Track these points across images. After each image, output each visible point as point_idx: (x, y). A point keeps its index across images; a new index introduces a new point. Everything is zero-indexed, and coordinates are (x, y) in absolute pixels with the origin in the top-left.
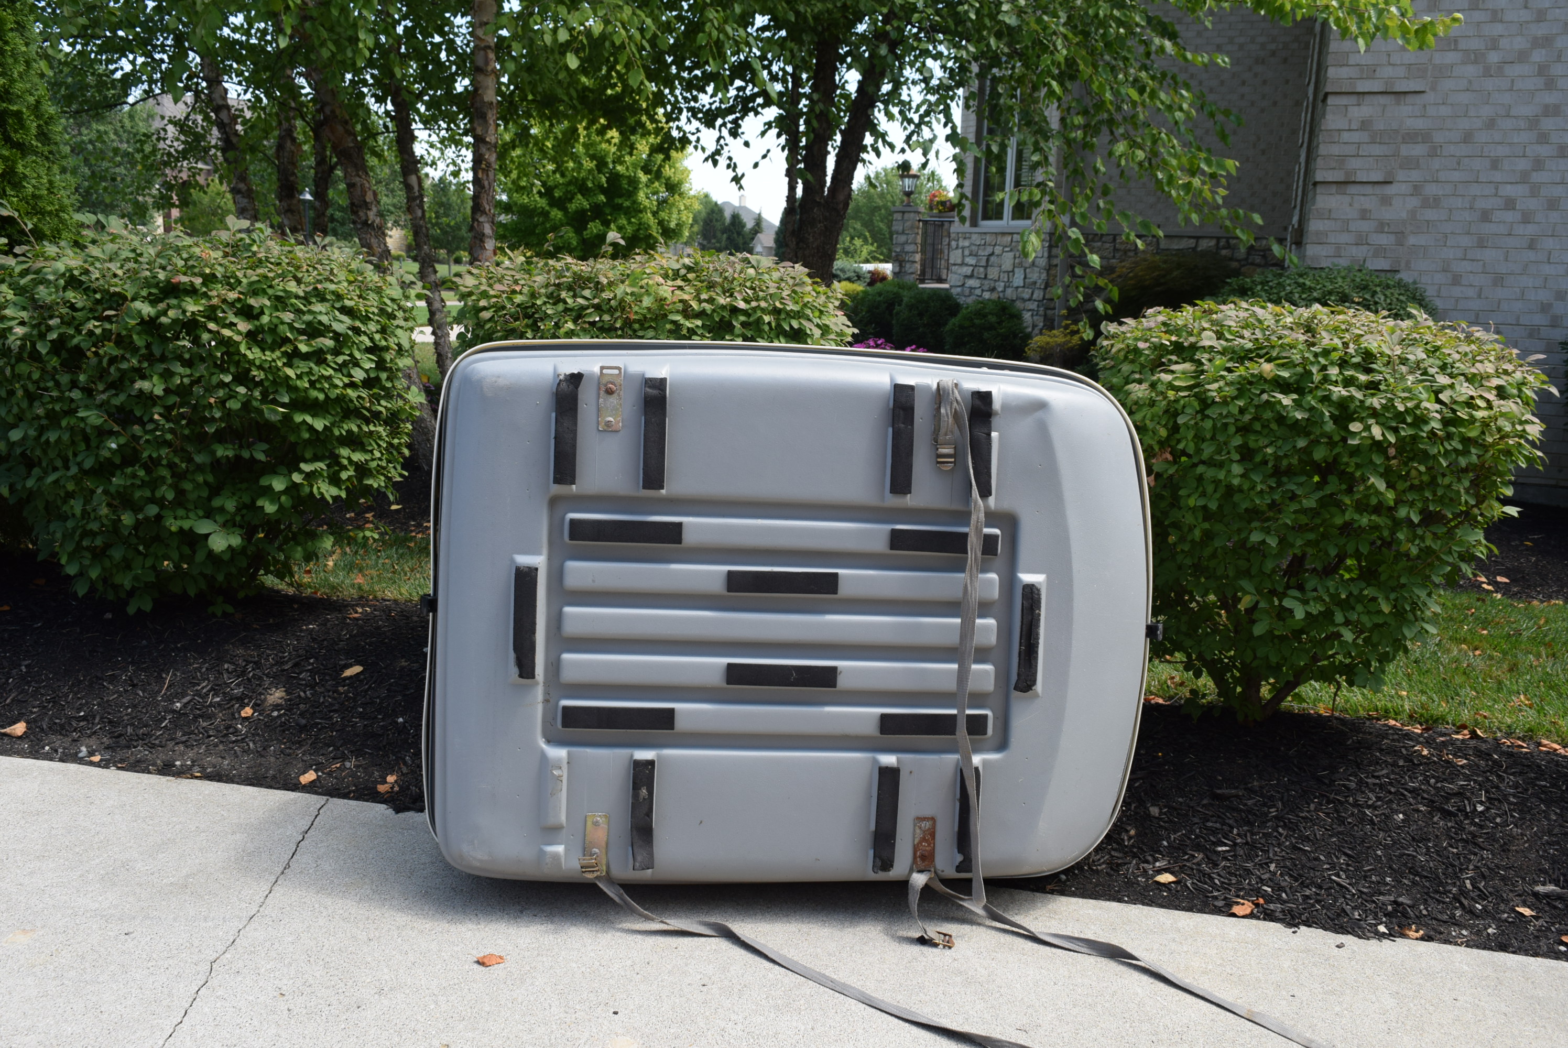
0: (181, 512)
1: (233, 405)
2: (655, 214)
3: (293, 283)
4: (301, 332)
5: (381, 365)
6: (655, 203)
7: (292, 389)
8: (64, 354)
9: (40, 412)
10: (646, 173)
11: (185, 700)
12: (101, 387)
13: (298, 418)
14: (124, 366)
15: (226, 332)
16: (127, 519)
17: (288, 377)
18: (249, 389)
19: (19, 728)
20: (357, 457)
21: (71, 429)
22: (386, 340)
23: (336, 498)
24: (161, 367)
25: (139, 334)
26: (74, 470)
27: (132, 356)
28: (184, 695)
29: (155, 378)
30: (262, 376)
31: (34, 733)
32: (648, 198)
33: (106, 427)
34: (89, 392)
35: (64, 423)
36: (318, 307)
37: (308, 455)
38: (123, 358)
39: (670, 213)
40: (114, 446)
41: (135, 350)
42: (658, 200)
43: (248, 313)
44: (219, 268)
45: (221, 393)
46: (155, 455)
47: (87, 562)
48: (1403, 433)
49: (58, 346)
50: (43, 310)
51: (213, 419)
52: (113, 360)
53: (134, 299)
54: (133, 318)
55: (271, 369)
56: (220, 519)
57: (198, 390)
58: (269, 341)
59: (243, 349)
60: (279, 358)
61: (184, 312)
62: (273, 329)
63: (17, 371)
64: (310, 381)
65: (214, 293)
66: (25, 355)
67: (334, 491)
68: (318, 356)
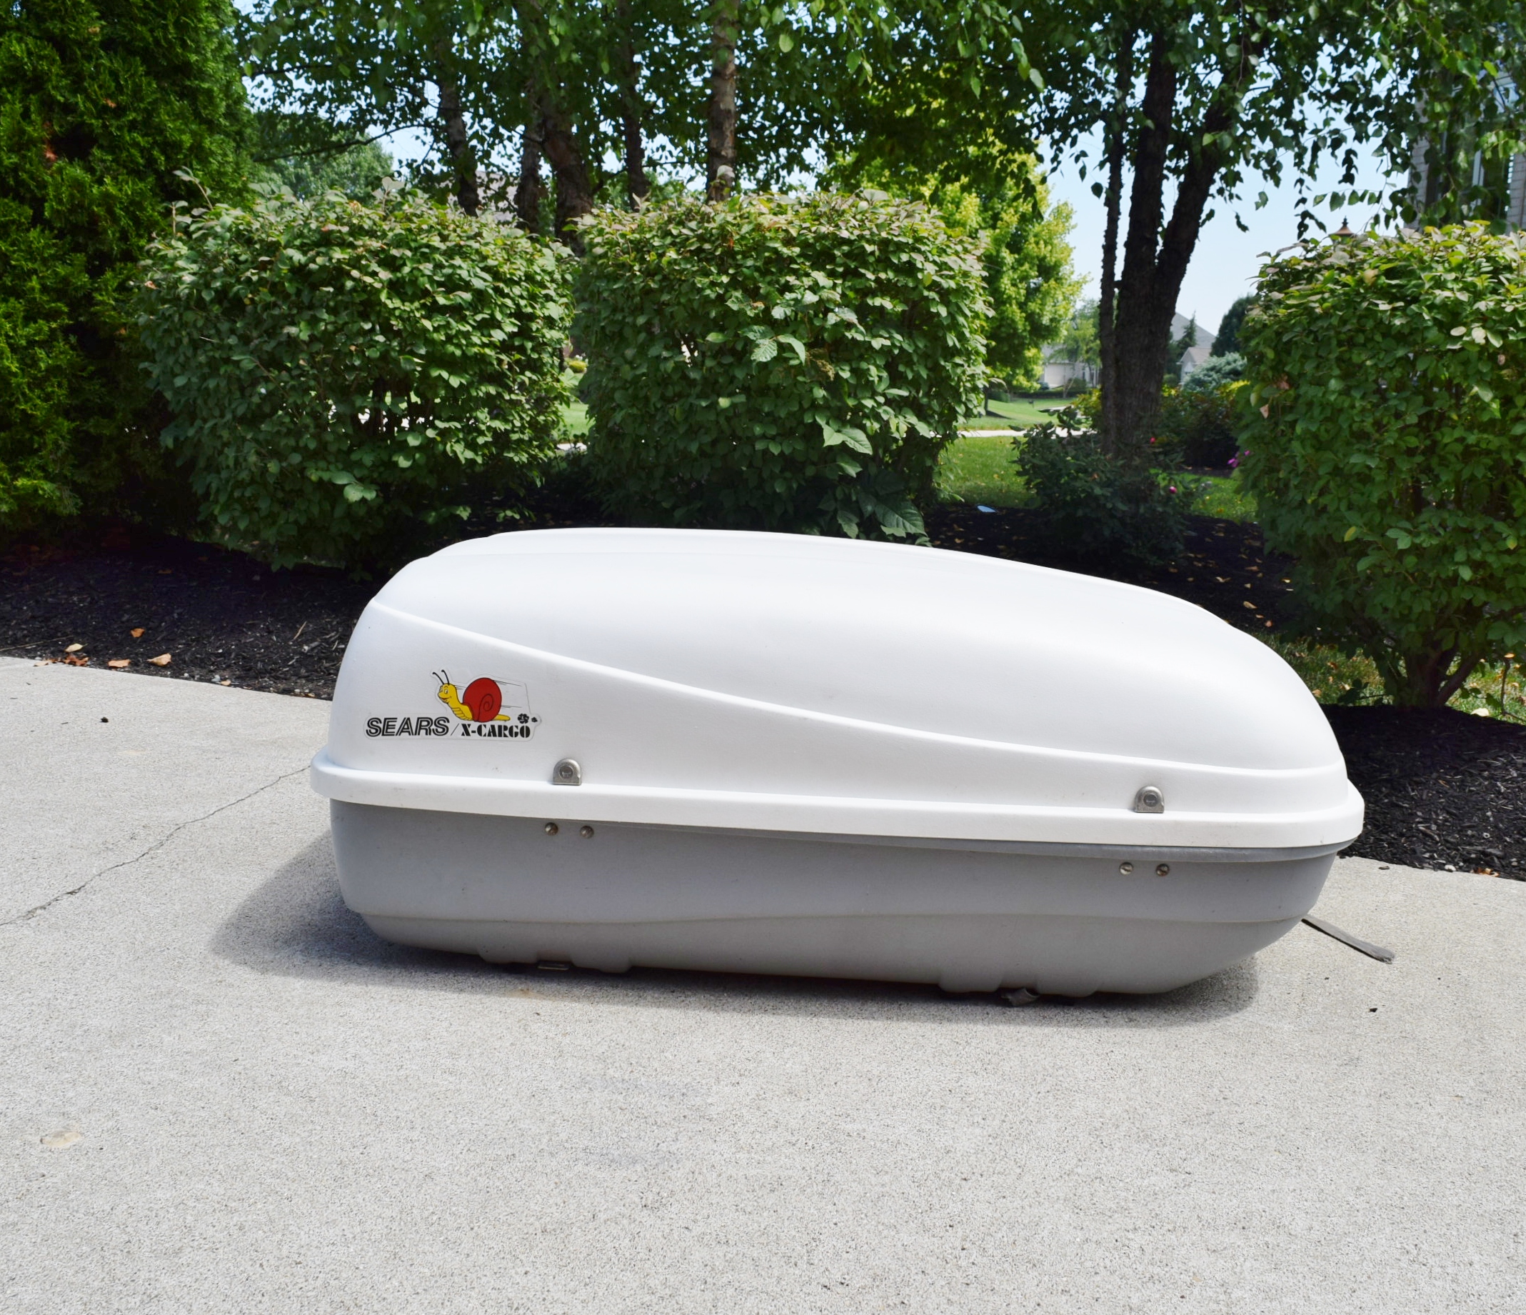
0: (322, 464)
1: (373, 353)
2: (1022, 306)
3: (438, 238)
4: (440, 284)
5: (524, 333)
6: (1023, 292)
7: (429, 342)
8: (226, 304)
9: (202, 359)
10: (1012, 252)
11: (313, 645)
12: (255, 334)
13: (435, 373)
14: (276, 312)
15: (368, 280)
16: (273, 467)
17: (425, 330)
18: (388, 339)
19: (165, 659)
20: (498, 425)
21: (229, 378)
22: (533, 308)
23: (472, 462)
24: (309, 313)
25: (290, 281)
26: (229, 416)
27: (284, 302)
28: (313, 641)
29: (302, 325)
30: (401, 327)
31: (177, 665)
32: (1014, 285)
33: (258, 373)
34: (245, 340)
35: (222, 371)
36: (458, 261)
37: (444, 415)
38: (275, 305)
39: (1043, 304)
40: (263, 391)
41: (286, 296)
42: (1028, 289)
43: (391, 264)
44: (367, 221)
45: (361, 340)
46: (299, 402)
47: (237, 514)
48: (1511, 338)
49: (222, 295)
50: (208, 260)
51: (354, 367)
52: (268, 307)
53: (285, 247)
54: (284, 264)
55: (407, 319)
56: (358, 473)
57: (341, 338)
58: (410, 293)
59: (383, 297)
60: (418, 310)
61: (330, 259)
62: (414, 282)
63: (185, 318)
64: (447, 335)
65: (359, 243)
66: (192, 303)
67: (470, 454)
68: (456, 311)
